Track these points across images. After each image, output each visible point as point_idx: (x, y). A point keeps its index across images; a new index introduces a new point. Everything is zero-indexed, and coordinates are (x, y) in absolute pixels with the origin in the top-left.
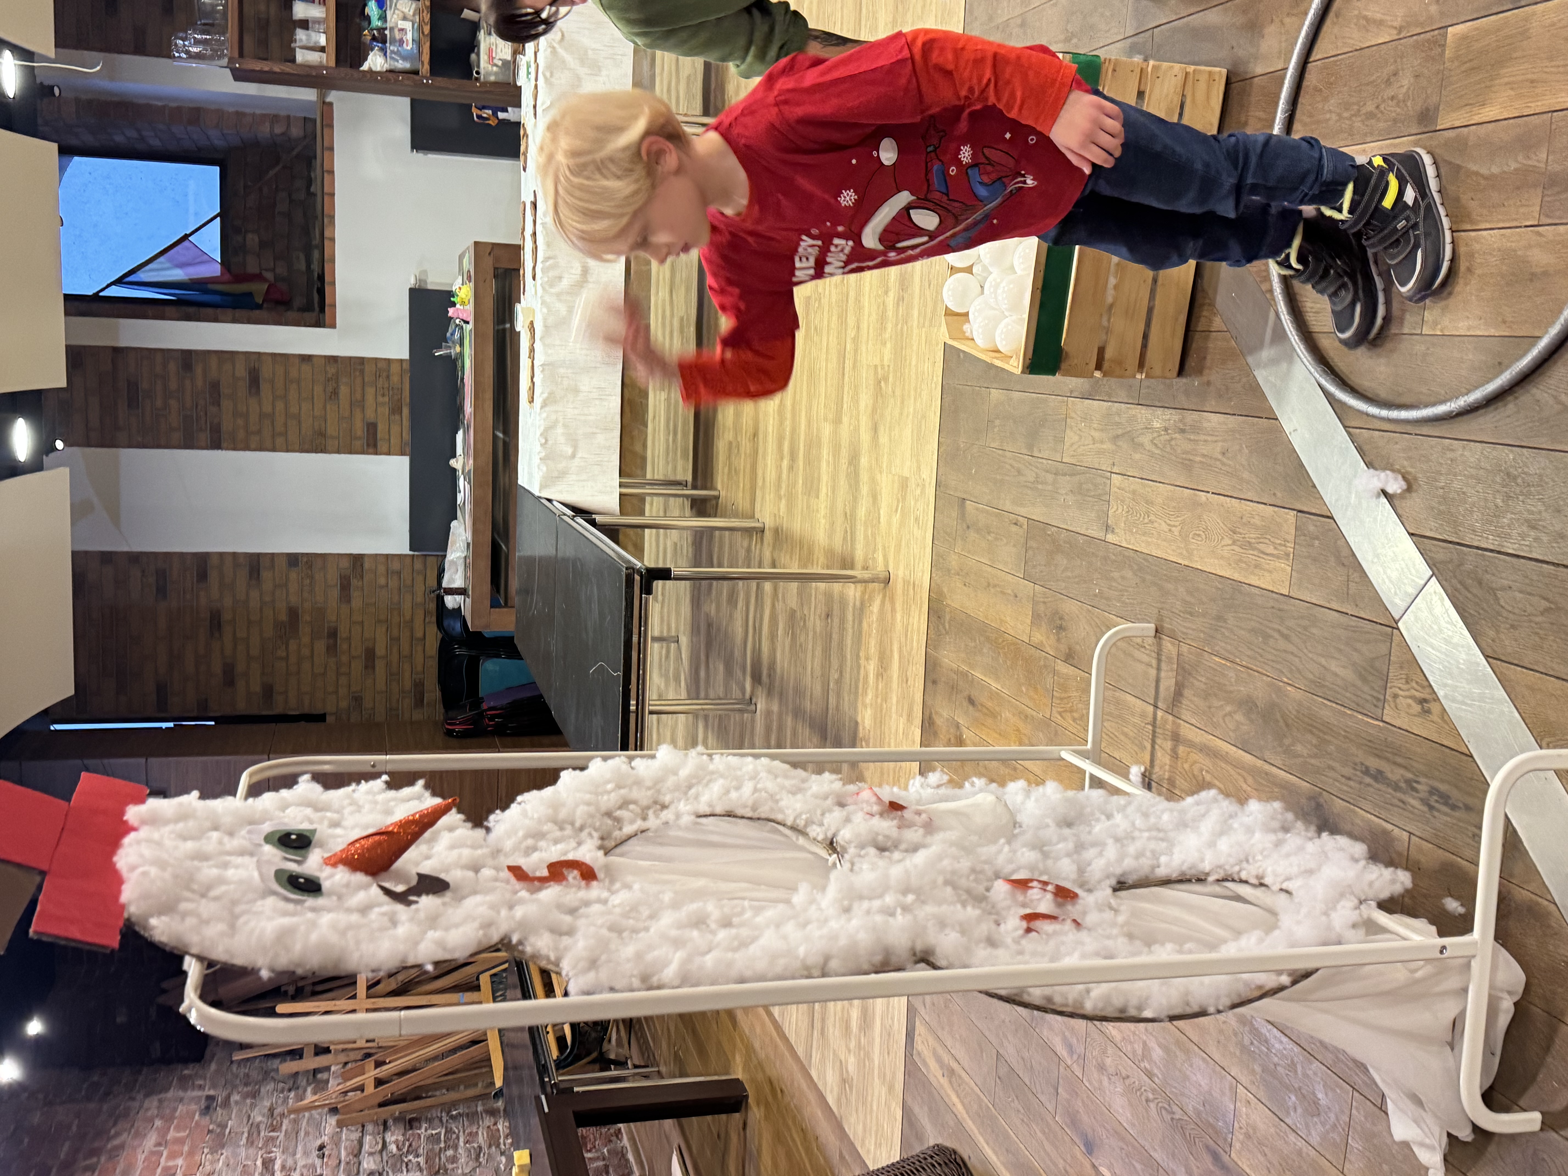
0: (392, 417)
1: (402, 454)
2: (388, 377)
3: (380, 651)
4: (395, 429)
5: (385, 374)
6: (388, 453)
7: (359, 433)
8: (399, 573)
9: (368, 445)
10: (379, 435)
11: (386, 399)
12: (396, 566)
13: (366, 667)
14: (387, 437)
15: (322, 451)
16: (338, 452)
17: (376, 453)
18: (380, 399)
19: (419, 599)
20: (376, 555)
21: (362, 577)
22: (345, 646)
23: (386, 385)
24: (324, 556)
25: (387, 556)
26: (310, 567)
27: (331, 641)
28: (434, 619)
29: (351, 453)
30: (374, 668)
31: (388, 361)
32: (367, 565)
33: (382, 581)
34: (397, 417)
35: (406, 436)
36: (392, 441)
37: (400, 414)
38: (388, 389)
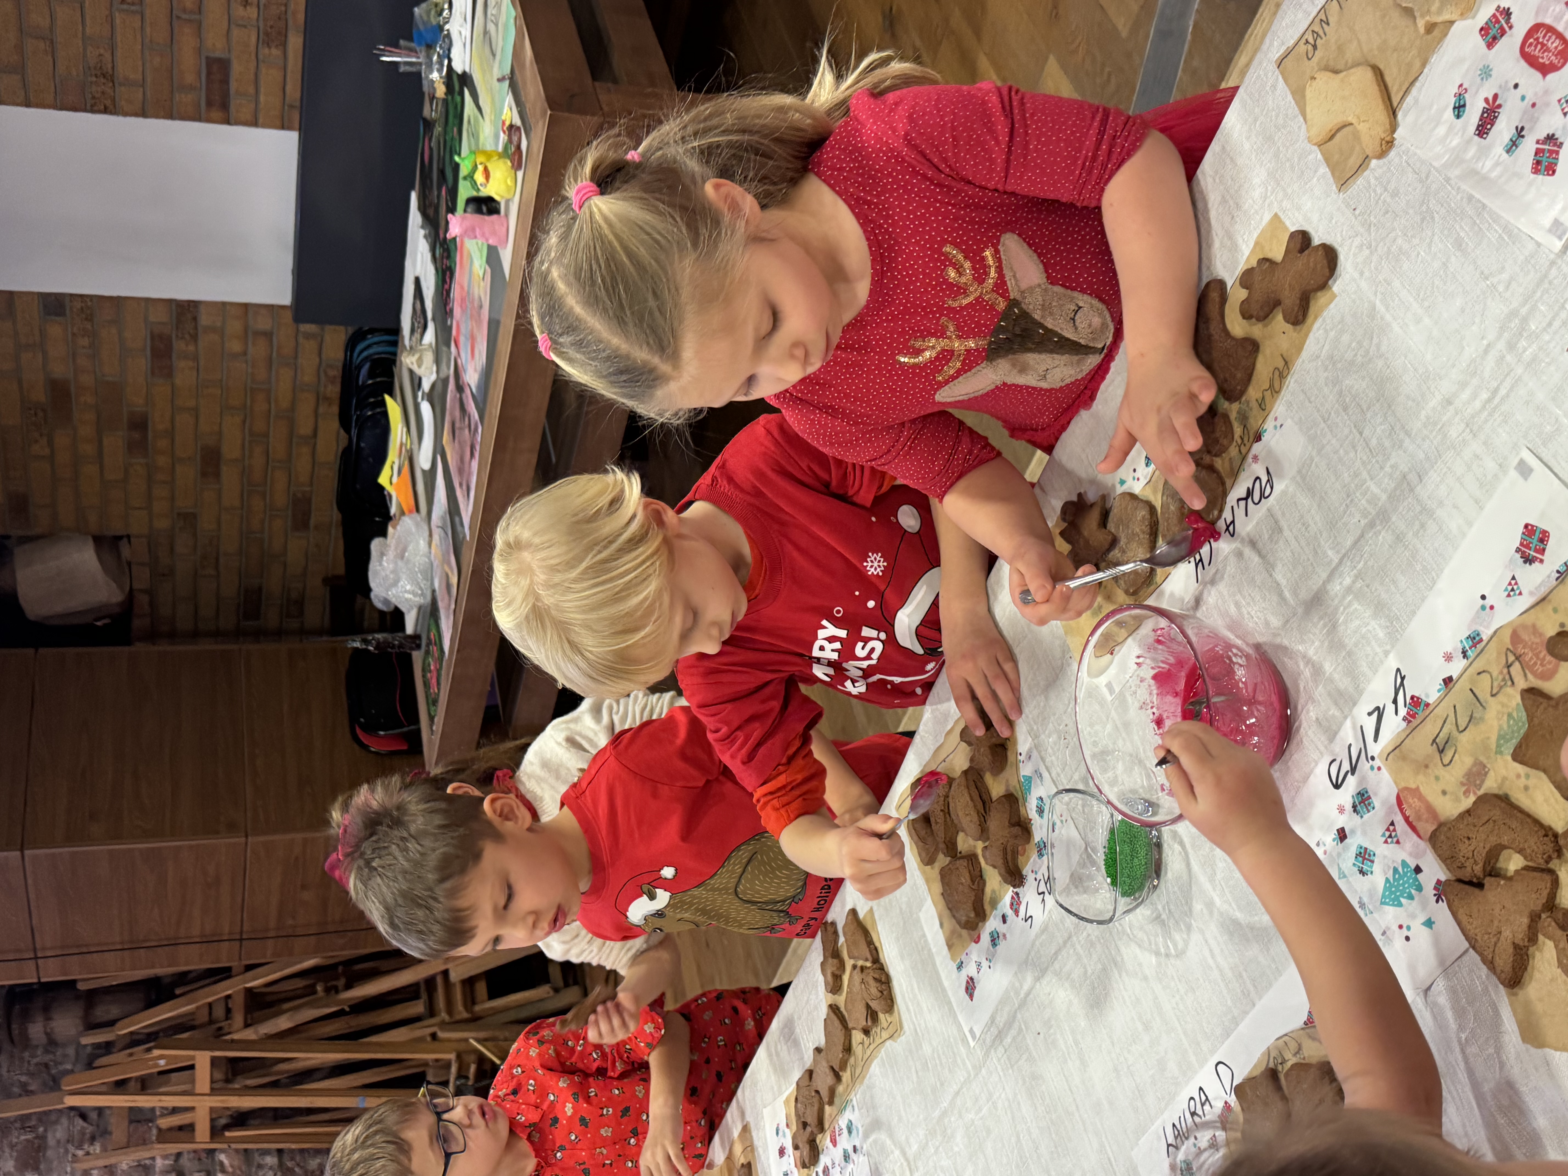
0: (265, 51)
1: (283, 127)
3: (231, 449)
4: (270, 77)
6: (254, 123)
7: (190, 78)
8: (268, 335)
9: (209, 104)
10: (233, 86)
11: (252, 12)
12: (263, 323)
13: (204, 474)
14: (251, 90)
15: (106, 111)
16: (143, 113)
17: (227, 122)
18: (239, 11)
19: (308, 376)
20: (224, 304)
21: (195, 338)
22: (163, 444)
24: (117, 302)
25: (246, 306)
26: (90, 318)
27: (136, 435)
28: (335, 409)
29: (170, 116)
30: (217, 475)
32: (204, 320)
33: (236, 346)
34: (275, 52)
35: (294, 91)
36: (262, 99)
37: (283, 45)
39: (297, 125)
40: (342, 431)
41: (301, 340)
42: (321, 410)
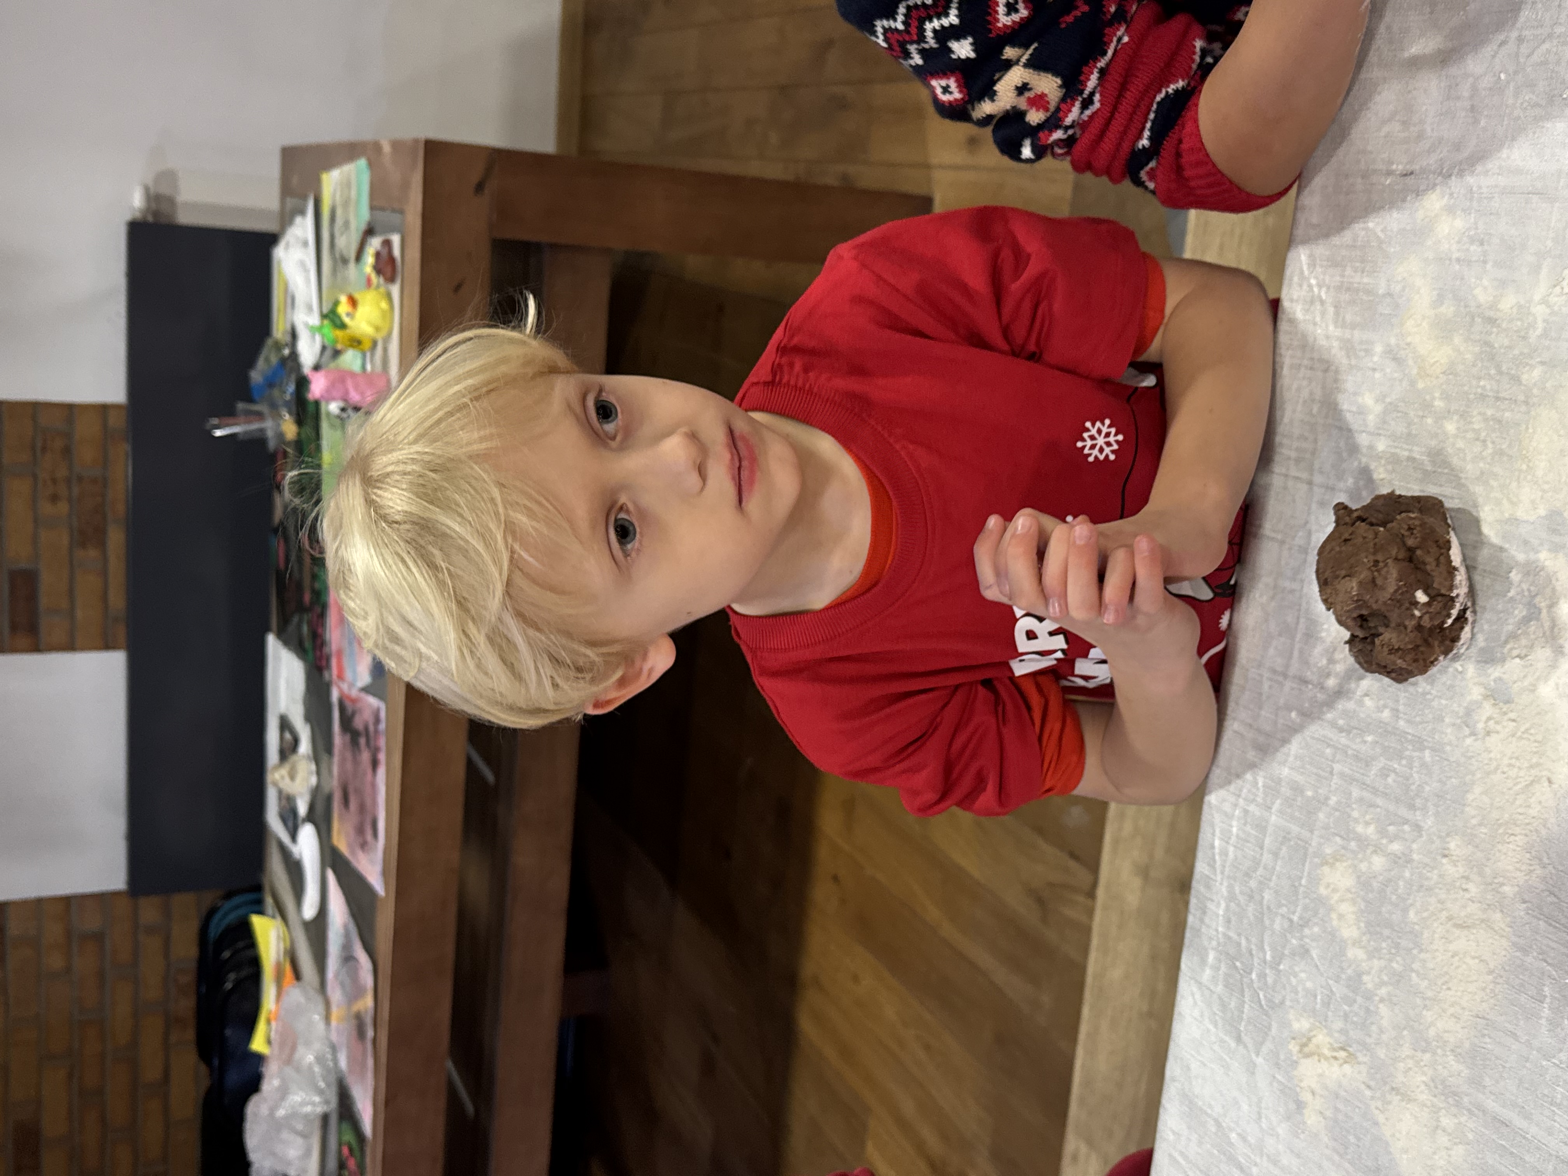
0: (80, 554)
1: (107, 647)
2: (67, 451)
4: (87, 585)
5: (59, 444)
6: (70, 646)
8: (98, 937)
9: (14, 628)
10: (44, 601)
11: (63, 508)
12: (90, 922)
14: (65, 604)
17: (36, 648)
18: (46, 508)
19: (152, 990)
20: (38, 901)
21: (2, 957)
23: (62, 473)
25: (67, 899)
28: (190, 1034)
31: (70, 410)
32: (13, 929)
33: (55, 961)
34: (93, 553)
35: (118, 600)
36: (79, 614)
37: (102, 544)
38: (68, 481)
39: (124, 644)
41: (142, 937)
42: (172, 1039)
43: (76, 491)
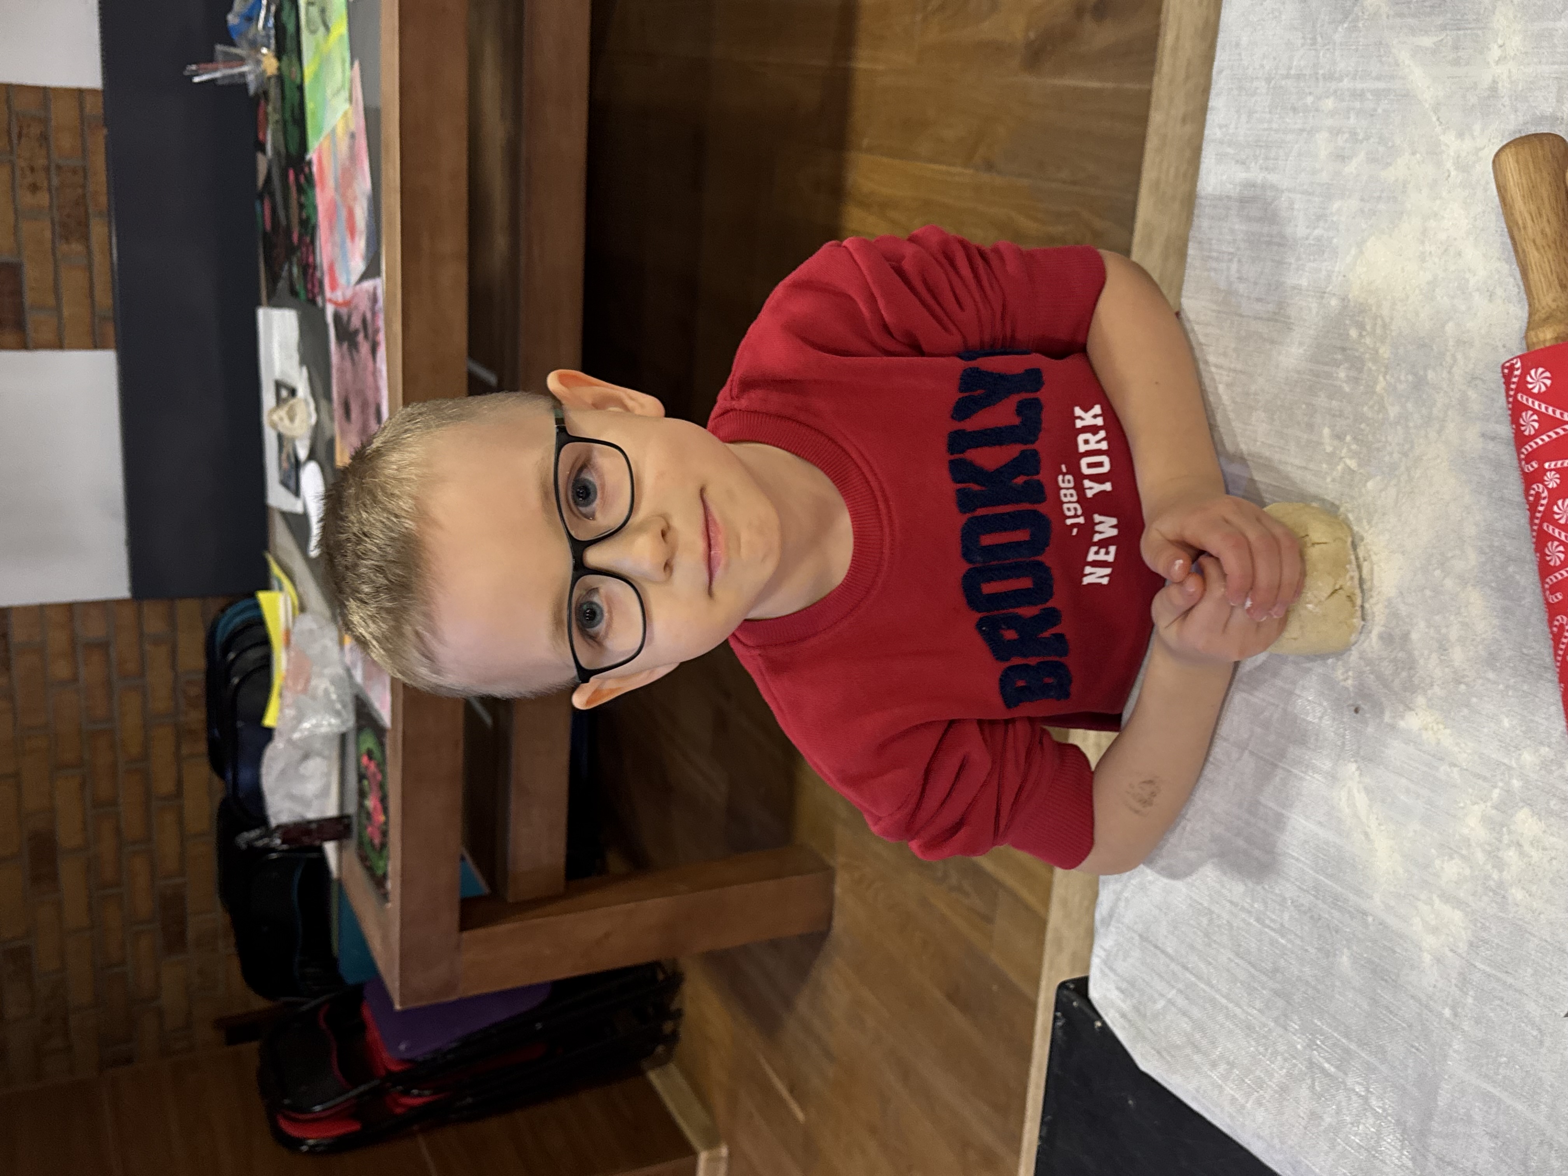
0: (64, 247)
1: (96, 346)
2: (44, 138)
4: (73, 281)
5: (35, 130)
6: (59, 344)
8: (103, 646)
10: (29, 298)
11: (43, 198)
12: (95, 630)
14: (51, 301)
17: (24, 345)
18: (27, 199)
19: (161, 701)
20: (40, 607)
21: (6, 664)
23: (41, 162)
25: (71, 606)
28: (202, 747)
31: (44, 94)
32: (18, 636)
33: (61, 669)
34: (77, 247)
35: (104, 298)
36: (66, 312)
37: (86, 238)
38: (47, 169)
39: (113, 344)
40: (216, 779)
41: (148, 647)
42: (185, 750)
43: (55, 181)
